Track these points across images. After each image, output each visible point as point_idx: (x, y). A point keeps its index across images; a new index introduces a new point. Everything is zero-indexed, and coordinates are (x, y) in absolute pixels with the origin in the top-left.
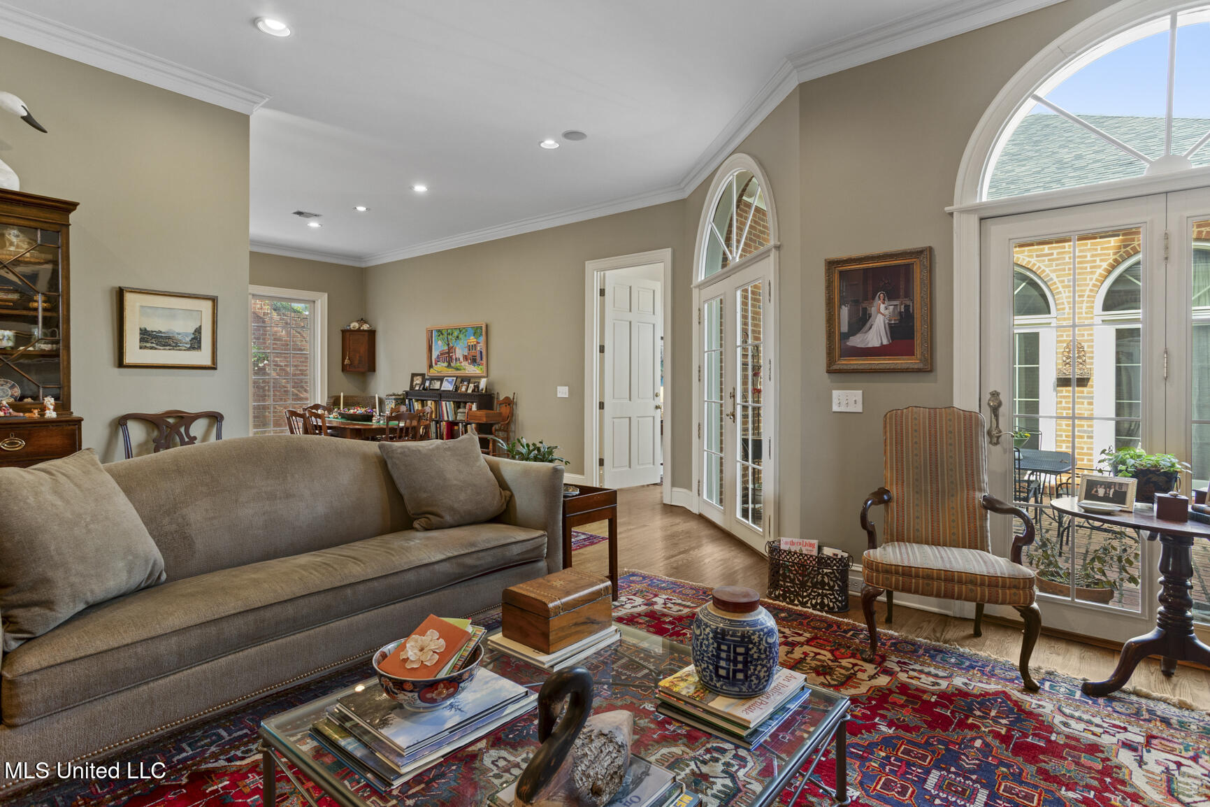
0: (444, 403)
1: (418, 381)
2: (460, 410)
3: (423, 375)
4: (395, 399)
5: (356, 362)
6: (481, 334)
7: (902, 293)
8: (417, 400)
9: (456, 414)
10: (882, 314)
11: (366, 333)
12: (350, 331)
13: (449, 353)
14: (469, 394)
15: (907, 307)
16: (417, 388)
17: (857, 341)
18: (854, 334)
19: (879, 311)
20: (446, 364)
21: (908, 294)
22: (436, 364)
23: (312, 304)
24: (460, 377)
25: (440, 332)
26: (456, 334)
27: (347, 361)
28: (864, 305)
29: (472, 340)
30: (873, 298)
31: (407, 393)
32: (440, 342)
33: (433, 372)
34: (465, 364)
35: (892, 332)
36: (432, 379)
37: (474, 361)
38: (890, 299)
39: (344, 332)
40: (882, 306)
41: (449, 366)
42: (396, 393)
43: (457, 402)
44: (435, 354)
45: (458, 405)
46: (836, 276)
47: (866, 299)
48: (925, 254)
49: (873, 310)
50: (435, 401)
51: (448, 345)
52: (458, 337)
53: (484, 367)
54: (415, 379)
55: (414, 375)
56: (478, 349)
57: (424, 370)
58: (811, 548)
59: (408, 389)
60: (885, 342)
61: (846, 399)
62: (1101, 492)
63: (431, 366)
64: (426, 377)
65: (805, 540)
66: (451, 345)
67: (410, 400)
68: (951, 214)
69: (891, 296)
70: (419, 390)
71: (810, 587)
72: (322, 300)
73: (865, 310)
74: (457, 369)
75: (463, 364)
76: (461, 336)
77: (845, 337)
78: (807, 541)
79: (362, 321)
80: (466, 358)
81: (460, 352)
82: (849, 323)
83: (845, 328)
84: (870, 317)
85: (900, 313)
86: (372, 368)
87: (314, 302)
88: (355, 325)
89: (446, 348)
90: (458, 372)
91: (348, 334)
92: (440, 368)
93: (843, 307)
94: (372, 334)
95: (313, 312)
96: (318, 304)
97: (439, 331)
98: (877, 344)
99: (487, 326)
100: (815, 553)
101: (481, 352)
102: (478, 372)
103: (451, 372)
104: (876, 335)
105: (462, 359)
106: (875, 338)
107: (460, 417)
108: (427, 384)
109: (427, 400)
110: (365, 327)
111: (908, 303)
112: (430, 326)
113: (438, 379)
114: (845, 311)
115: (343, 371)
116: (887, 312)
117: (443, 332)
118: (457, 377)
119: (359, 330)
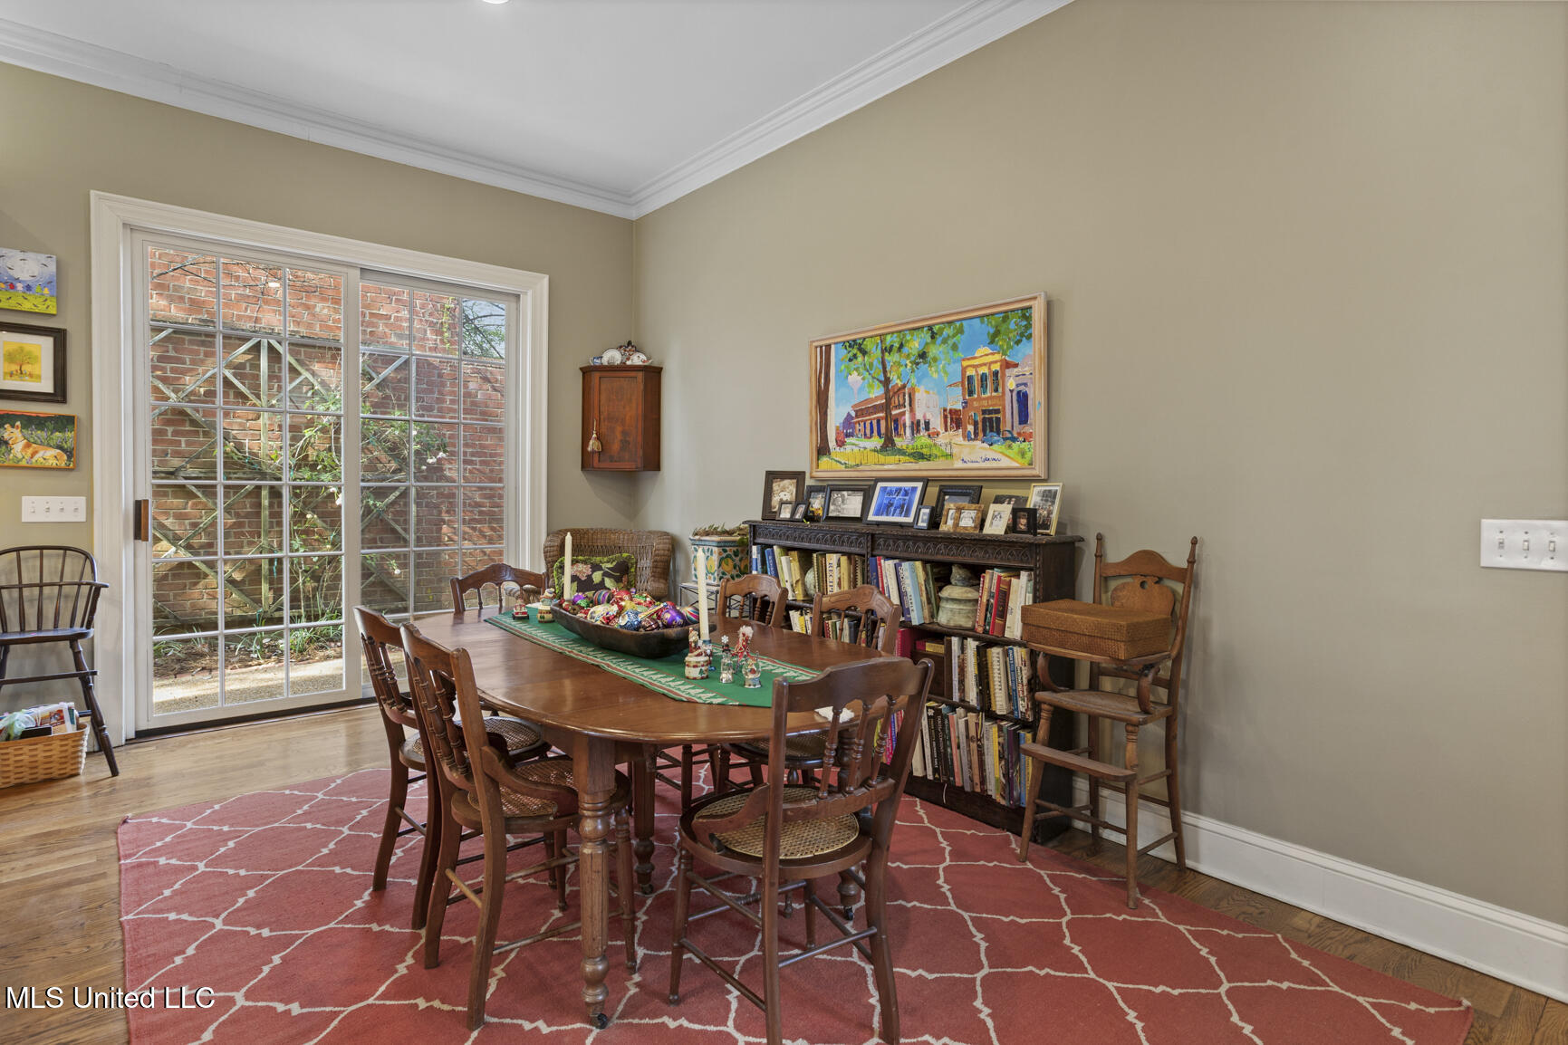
0: (888, 566)
1: (785, 492)
2: (947, 592)
3: (798, 476)
4: (719, 544)
5: (616, 446)
6: (1025, 335)
8: (787, 550)
9: (934, 604)
11: (640, 375)
12: (602, 368)
13: (886, 407)
14: (993, 542)
16: (786, 514)
20: (877, 442)
22: (841, 443)
23: (513, 305)
24: (936, 480)
25: (857, 347)
26: (914, 345)
27: (593, 445)
29: (985, 358)
31: (754, 527)
32: (854, 378)
33: (829, 468)
34: (952, 440)
36: (831, 488)
37: (989, 426)
39: (586, 372)
41: (888, 446)
42: (719, 524)
43: (935, 564)
44: (837, 415)
45: (940, 575)
50: (849, 555)
51: (886, 382)
52: (923, 355)
53: (1036, 447)
54: (776, 486)
55: (772, 477)
56: (1011, 384)
57: (800, 459)
59: (756, 515)
63: (823, 450)
64: (809, 482)
66: (896, 381)
67: (764, 547)
70: (792, 520)
72: (536, 290)
74: (920, 456)
75: (941, 440)
76: (934, 351)
79: (630, 346)
80: (954, 419)
81: (929, 401)
86: (653, 461)
87: (518, 296)
88: (613, 356)
89: (877, 392)
90: (923, 464)
91: (596, 376)
92: (859, 455)
94: (653, 375)
95: (515, 322)
96: (527, 301)
97: (852, 344)
99: (1049, 305)
101: (1023, 399)
102: (1005, 462)
103: (892, 464)
105: (937, 423)
107: (949, 616)
108: (817, 503)
109: (824, 553)
110: (637, 360)
112: (821, 337)
113: (854, 489)
115: (583, 467)
117: (869, 345)
118: (927, 481)
119: (623, 368)
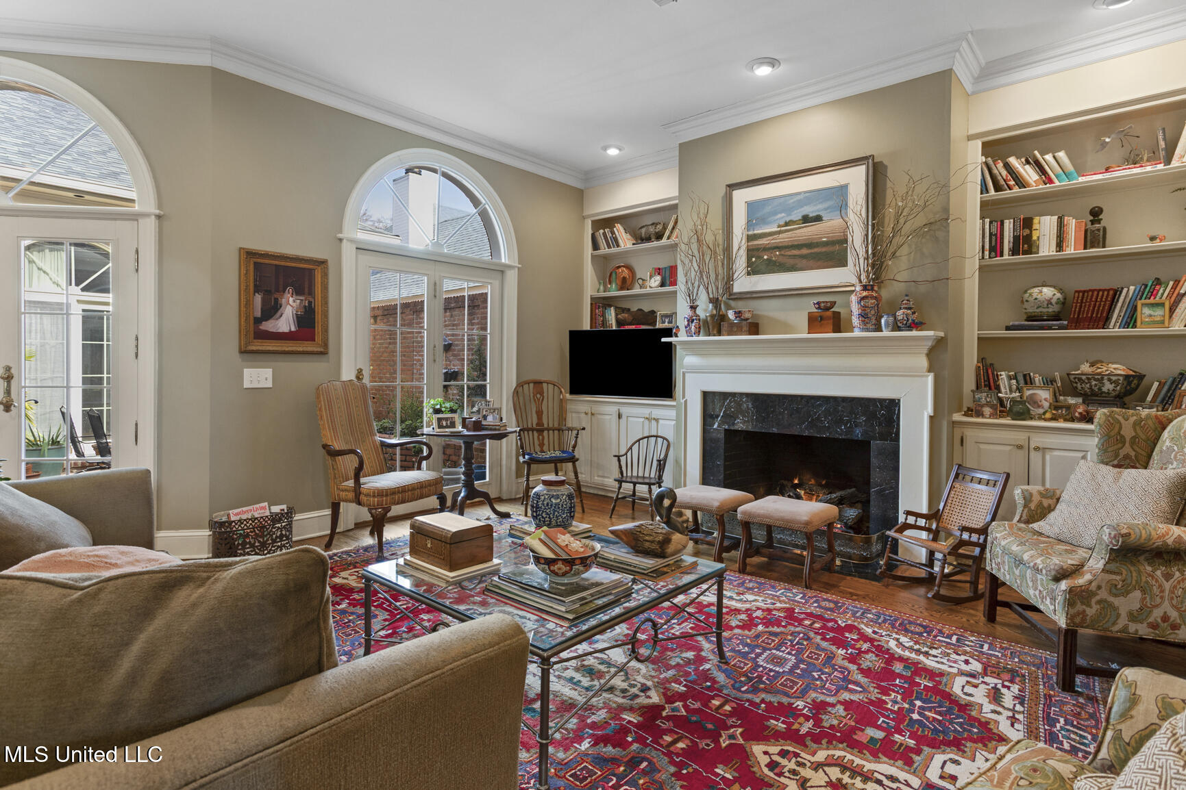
7: (306, 290)
10: (291, 306)
15: (310, 303)
17: (269, 326)
18: (266, 320)
19: (288, 303)
21: (311, 293)
28: (276, 296)
30: (284, 292)
35: (298, 322)
38: (297, 294)
40: (291, 299)
46: (252, 266)
47: (277, 291)
48: (323, 263)
49: (284, 301)
58: (263, 511)
60: (293, 329)
61: (258, 376)
62: (444, 423)
65: (255, 506)
68: (341, 240)
69: (298, 292)
71: (269, 544)
73: (276, 300)
77: (258, 321)
78: (257, 506)
82: (262, 309)
83: (258, 314)
84: (281, 307)
85: (305, 306)
93: (257, 294)
98: (286, 330)
100: (268, 513)
104: (285, 322)
106: (285, 325)
111: (311, 299)
114: (258, 299)
116: (294, 305)
